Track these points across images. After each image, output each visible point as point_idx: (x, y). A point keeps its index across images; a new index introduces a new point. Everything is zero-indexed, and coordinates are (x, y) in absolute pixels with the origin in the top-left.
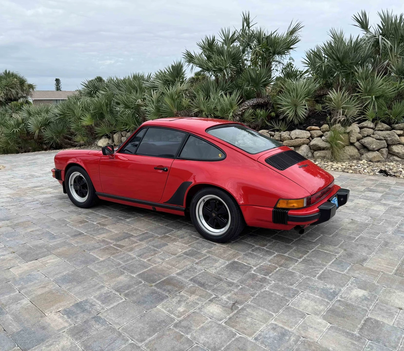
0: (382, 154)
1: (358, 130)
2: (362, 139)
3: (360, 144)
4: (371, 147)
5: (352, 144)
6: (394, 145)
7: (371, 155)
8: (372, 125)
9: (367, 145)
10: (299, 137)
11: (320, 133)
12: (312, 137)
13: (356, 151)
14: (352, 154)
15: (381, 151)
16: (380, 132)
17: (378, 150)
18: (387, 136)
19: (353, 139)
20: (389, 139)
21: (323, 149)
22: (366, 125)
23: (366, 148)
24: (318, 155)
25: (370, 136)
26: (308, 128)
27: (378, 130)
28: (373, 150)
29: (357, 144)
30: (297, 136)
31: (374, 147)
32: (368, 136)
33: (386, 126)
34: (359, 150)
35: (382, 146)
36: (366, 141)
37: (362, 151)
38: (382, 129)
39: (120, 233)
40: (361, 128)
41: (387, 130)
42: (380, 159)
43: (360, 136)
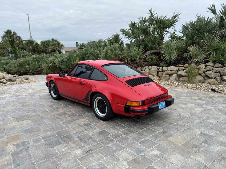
0: (217, 80)
1: (204, 67)
2: (206, 72)
3: (205, 74)
4: (211, 76)
5: (200, 74)
6: (224, 75)
7: (210, 81)
8: (212, 64)
9: (208, 75)
10: (172, 70)
11: (183, 68)
12: (179, 70)
13: (203, 78)
14: (200, 80)
15: (217, 78)
16: (216, 68)
17: (215, 78)
18: (220, 71)
19: (201, 72)
20: (221, 72)
21: (184, 76)
22: (208, 64)
23: (208, 77)
24: (181, 79)
25: (211, 70)
26: (177, 65)
27: (216, 67)
28: (212, 78)
29: (203, 74)
30: (171, 69)
31: (212, 76)
32: (209, 70)
33: (220, 65)
34: (204, 77)
35: (217, 76)
36: (208, 73)
37: (206, 78)
38: (218, 67)
39: (62, 112)
40: (206, 66)
41: (221, 67)
42: (215, 83)
43: (205, 70)
